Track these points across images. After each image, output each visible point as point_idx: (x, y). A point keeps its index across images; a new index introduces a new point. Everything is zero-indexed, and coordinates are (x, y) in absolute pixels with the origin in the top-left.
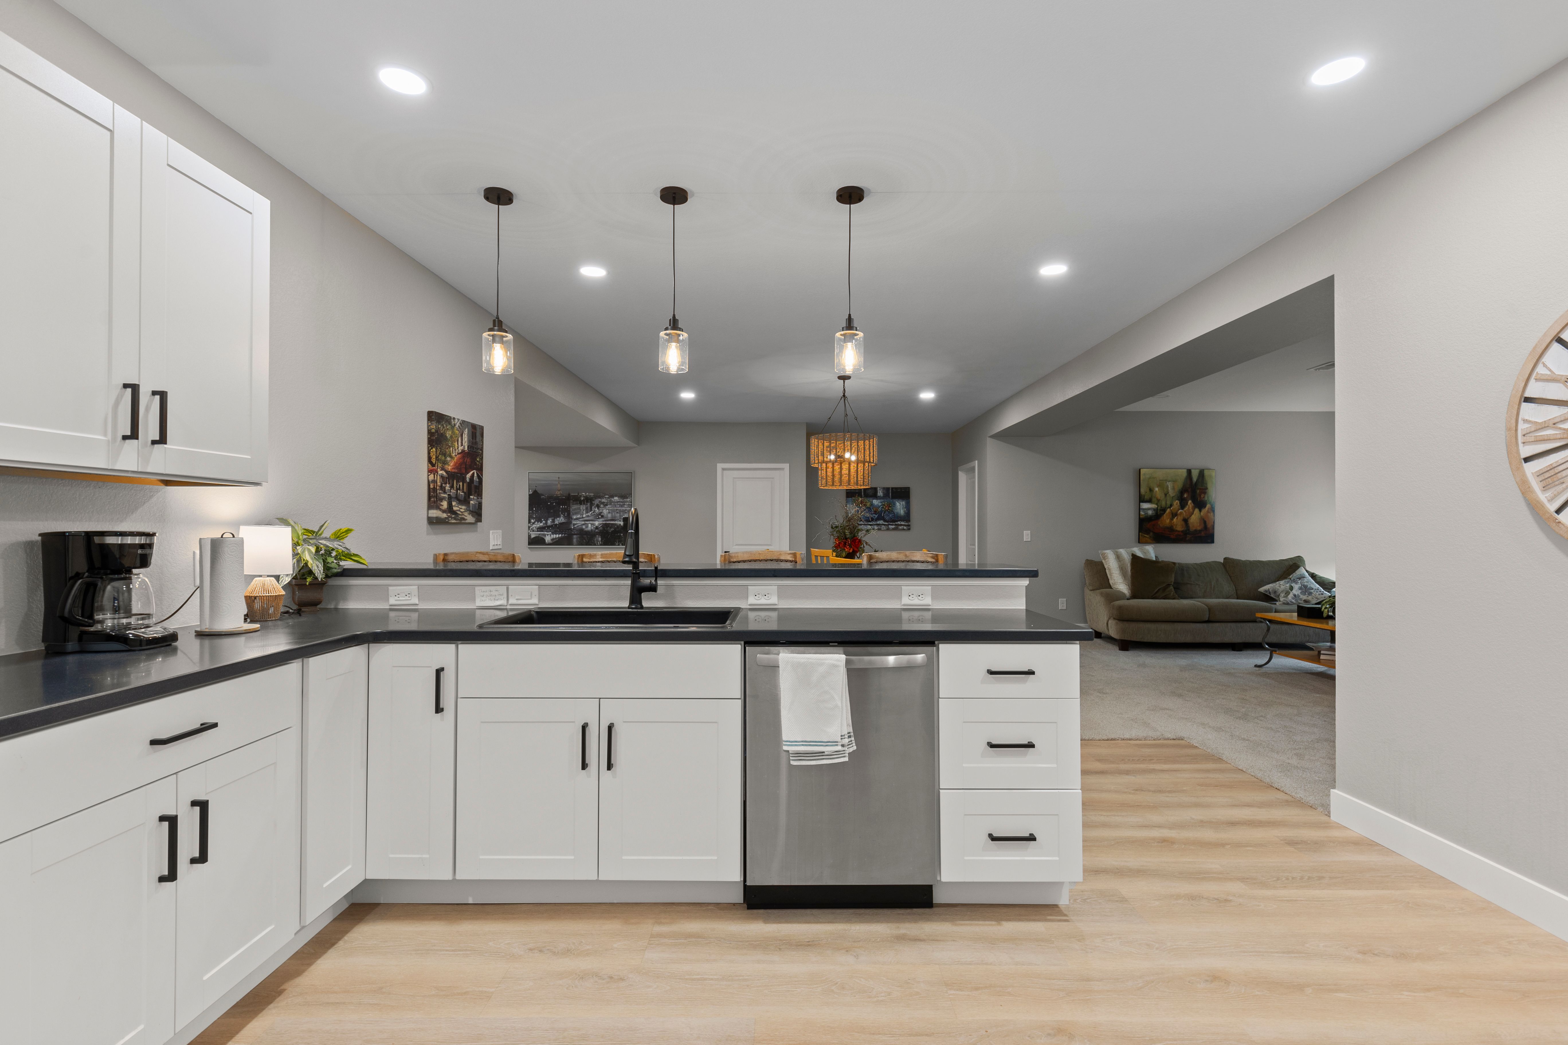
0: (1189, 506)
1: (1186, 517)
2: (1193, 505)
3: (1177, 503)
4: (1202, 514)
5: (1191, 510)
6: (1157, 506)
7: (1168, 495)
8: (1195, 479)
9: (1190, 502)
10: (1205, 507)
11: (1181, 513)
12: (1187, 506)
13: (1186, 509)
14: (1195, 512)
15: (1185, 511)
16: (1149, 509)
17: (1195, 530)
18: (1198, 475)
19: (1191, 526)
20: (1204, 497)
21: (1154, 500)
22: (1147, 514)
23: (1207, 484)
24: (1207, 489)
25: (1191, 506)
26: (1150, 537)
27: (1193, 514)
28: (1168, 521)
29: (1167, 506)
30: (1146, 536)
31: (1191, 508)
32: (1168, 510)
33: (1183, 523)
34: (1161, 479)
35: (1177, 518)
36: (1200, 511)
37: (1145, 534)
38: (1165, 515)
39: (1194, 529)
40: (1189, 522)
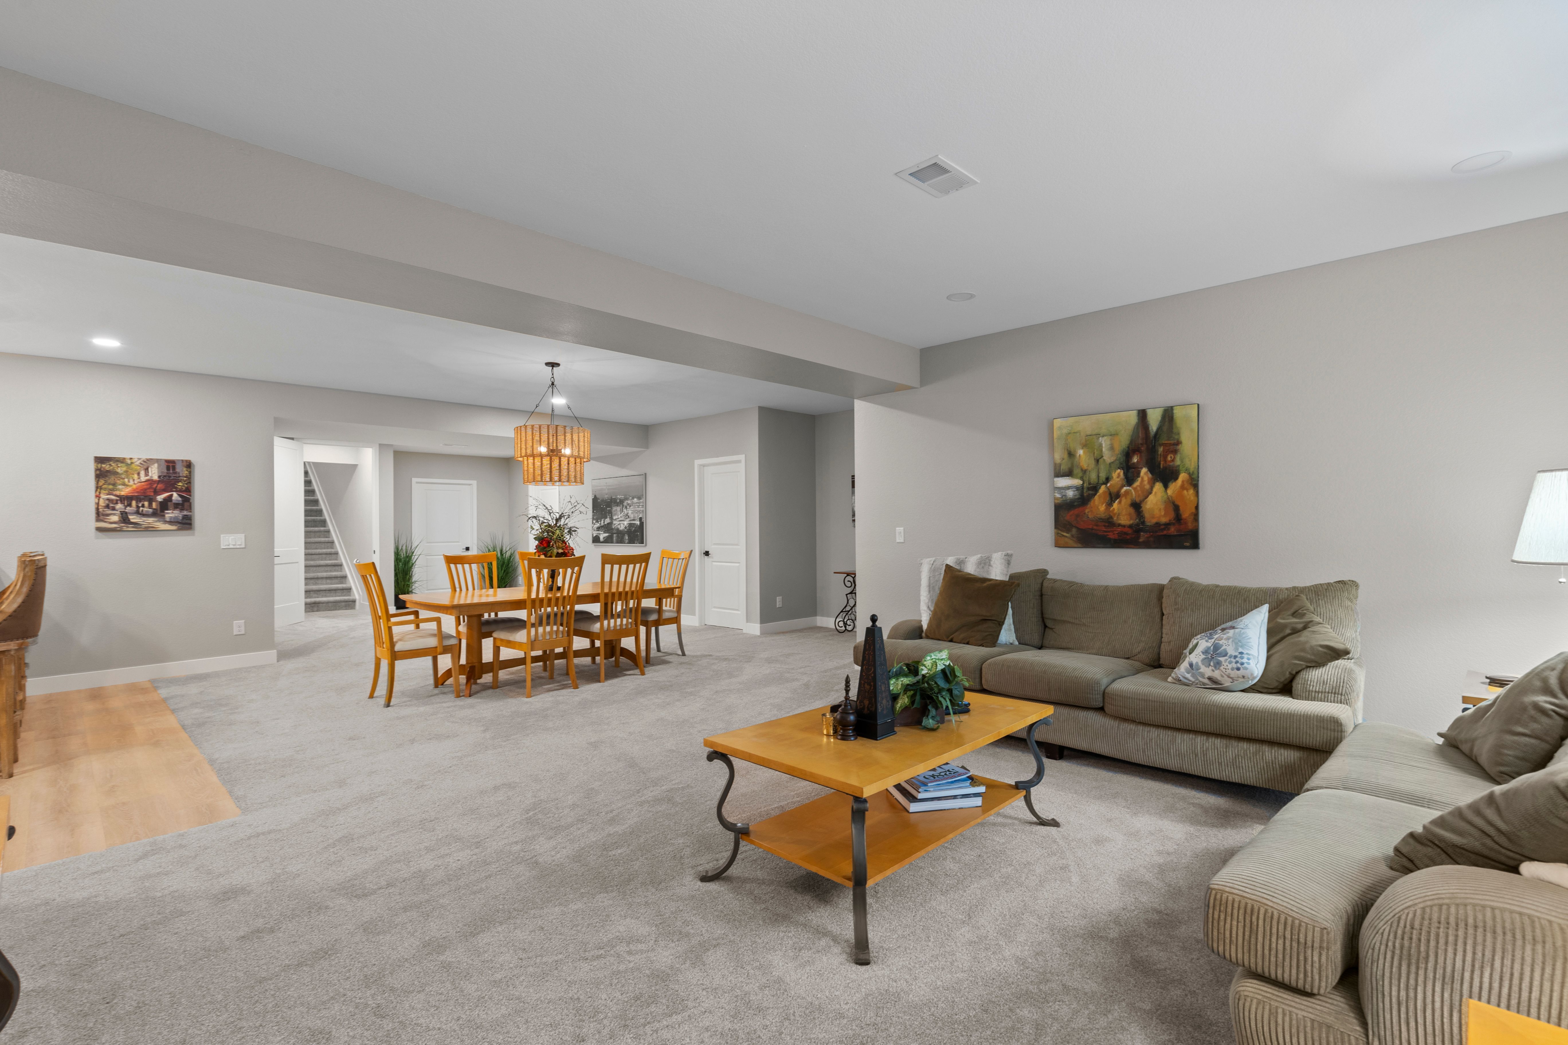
0: (1142, 478)
1: (1138, 500)
2: (1150, 475)
3: (1119, 474)
4: (1170, 492)
5: (1147, 487)
6: (1081, 482)
7: (1101, 461)
8: (1154, 426)
9: (1144, 471)
10: (1176, 479)
11: (1127, 492)
12: (1139, 479)
13: (1137, 484)
14: (1155, 490)
15: (1135, 489)
16: (1068, 488)
17: (1157, 523)
18: (1160, 418)
19: (1147, 515)
20: (1173, 461)
21: (1076, 471)
22: (1065, 496)
23: (1179, 434)
24: (1179, 443)
25: (1146, 479)
26: (1072, 536)
27: (1151, 493)
28: (1102, 508)
29: (1101, 482)
30: (1065, 534)
31: (1146, 483)
32: (1103, 488)
33: (1132, 510)
34: (1089, 433)
35: (1120, 502)
36: (1166, 487)
37: (1063, 531)
38: (1096, 497)
39: (1154, 521)
40: (1143, 509)
